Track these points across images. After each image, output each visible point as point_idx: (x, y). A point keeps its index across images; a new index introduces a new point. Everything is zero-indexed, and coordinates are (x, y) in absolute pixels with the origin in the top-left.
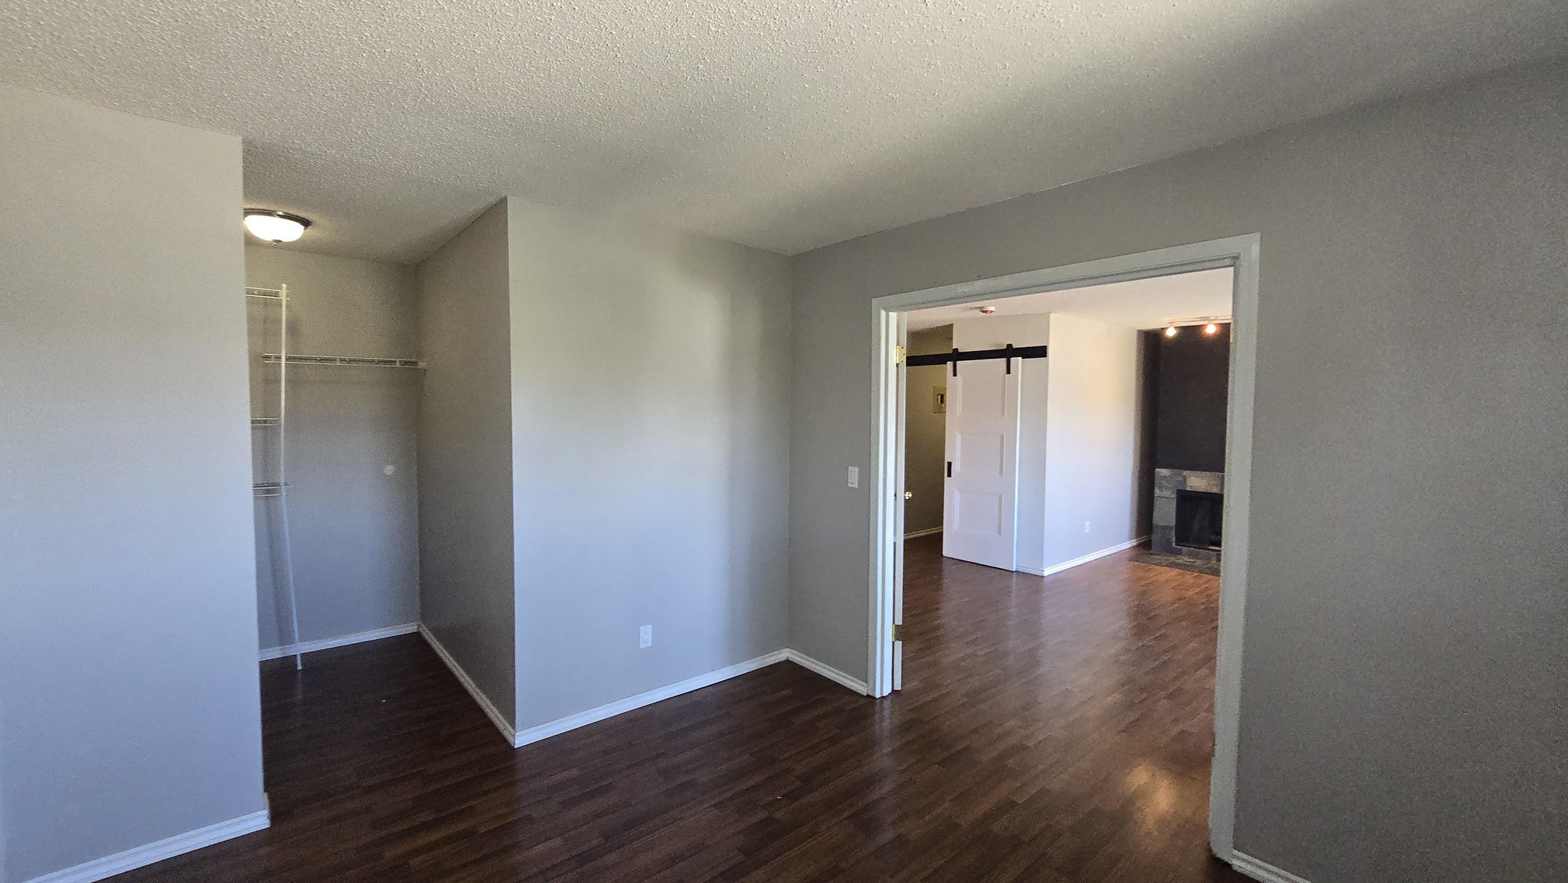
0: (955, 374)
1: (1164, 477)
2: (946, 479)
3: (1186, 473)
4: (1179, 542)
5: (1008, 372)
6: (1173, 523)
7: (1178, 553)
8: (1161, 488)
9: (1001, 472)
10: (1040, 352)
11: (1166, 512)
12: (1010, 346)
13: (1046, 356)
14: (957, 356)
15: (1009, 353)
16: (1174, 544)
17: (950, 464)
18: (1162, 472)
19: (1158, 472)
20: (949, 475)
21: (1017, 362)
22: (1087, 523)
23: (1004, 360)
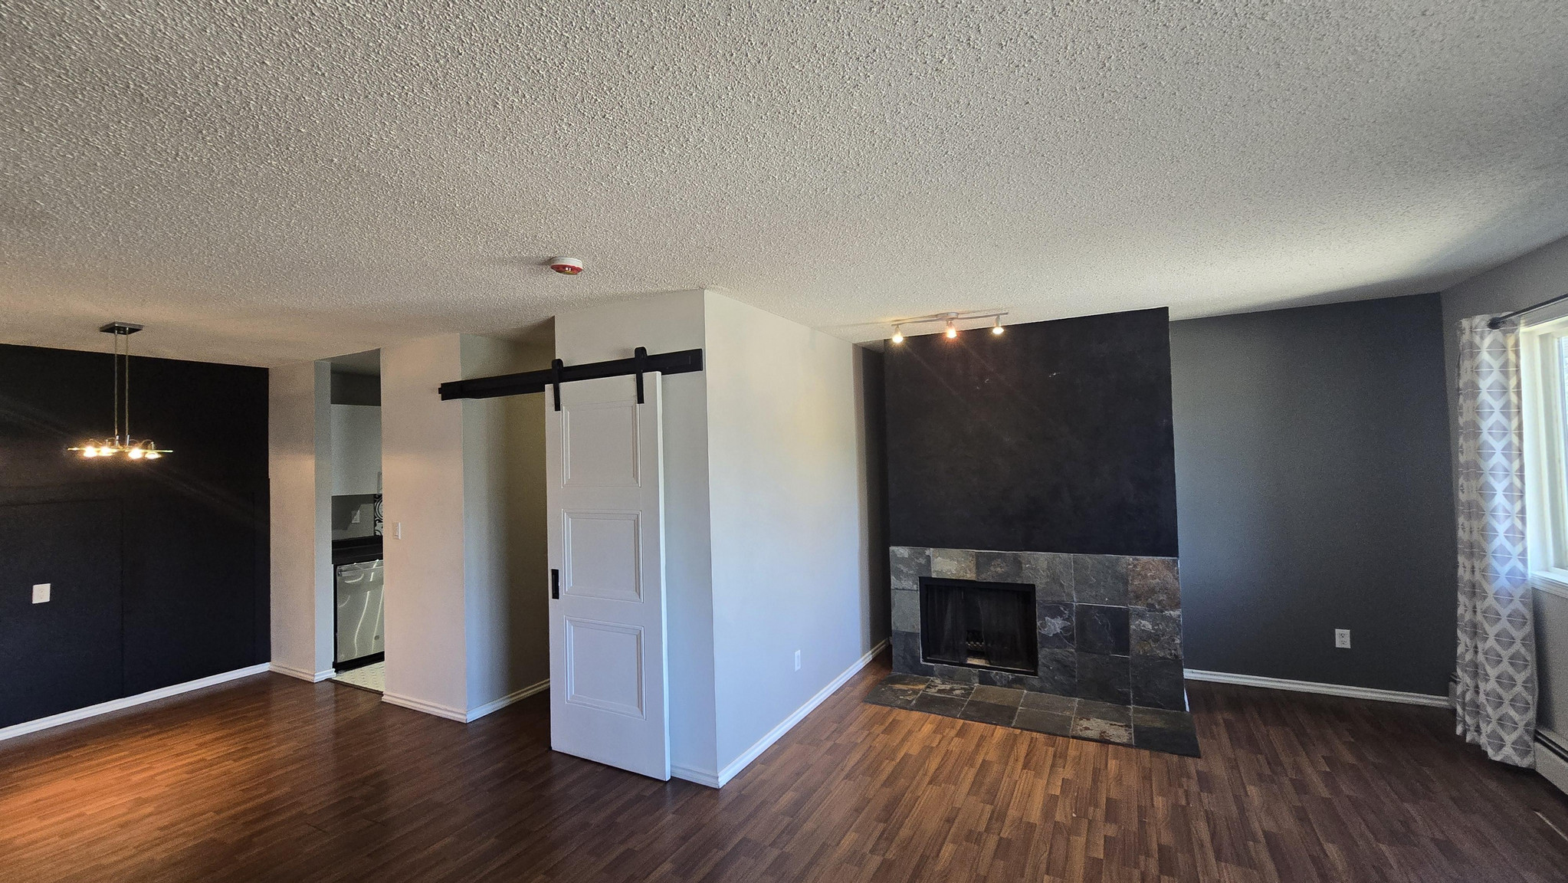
0: (558, 407)
1: (902, 560)
2: (551, 601)
3: (930, 551)
4: (926, 656)
5: (641, 400)
6: (918, 629)
7: (929, 672)
8: (898, 578)
9: (638, 590)
10: (690, 361)
11: (907, 613)
12: (641, 351)
13: (700, 369)
14: (563, 373)
15: (639, 363)
16: (921, 659)
17: (555, 573)
18: (900, 552)
19: (893, 551)
20: (556, 596)
21: (654, 380)
22: (798, 653)
23: (632, 377)
